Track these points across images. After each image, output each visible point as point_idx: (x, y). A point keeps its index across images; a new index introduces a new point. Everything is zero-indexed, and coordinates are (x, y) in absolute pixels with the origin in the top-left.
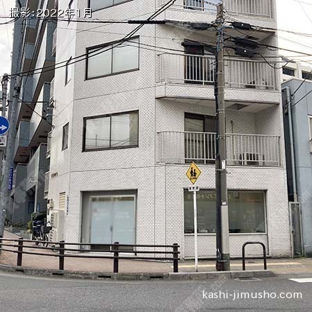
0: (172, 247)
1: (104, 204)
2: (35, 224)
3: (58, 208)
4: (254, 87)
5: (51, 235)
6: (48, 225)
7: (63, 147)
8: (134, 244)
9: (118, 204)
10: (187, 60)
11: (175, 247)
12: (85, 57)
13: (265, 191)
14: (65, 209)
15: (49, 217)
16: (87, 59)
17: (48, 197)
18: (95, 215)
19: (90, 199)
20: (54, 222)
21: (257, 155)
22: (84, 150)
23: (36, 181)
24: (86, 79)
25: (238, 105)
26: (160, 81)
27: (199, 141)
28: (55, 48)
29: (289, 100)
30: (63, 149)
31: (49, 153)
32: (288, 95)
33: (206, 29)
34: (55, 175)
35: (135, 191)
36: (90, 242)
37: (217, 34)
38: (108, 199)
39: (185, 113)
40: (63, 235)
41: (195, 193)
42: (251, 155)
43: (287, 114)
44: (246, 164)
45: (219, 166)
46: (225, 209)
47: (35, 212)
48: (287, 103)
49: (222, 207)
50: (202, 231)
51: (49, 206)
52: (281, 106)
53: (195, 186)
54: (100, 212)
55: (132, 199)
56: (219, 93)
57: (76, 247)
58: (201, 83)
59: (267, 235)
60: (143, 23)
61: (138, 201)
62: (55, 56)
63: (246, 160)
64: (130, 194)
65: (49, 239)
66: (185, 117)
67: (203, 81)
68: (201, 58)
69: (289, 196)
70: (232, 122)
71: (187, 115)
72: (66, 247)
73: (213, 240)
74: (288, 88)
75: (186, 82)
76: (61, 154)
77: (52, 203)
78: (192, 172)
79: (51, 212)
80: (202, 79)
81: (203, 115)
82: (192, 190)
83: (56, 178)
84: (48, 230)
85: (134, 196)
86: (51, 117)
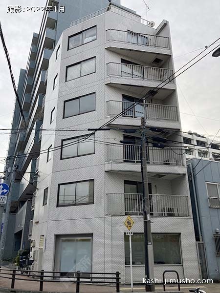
0: (115, 274)
1: (70, 243)
2: (22, 259)
3: (38, 247)
4: (169, 164)
5: (33, 267)
6: (31, 259)
7: (43, 203)
8: (90, 272)
9: (80, 244)
10: (125, 147)
11: (118, 274)
12: (60, 147)
13: (180, 234)
14: (43, 248)
15: (31, 254)
16: (62, 149)
17: (32, 238)
18: (64, 251)
19: (61, 241)
20: (35, 257)
21: (173, 209)
22: (58, 206)
23: (23, 226)
24: (61, 159)
25: (159, 175)
26: (108, 160)
27: (134, 199)
28: (41, 137)
29: (192, 172)
30: (43, 205)
31: (33, 207)
32: (191, 168)
33: (135, 132)
34: (37, 223)
35: (91, 235)
36: (60, 270)
37: (141, 135)
38: (73, 241)
39: (125, 181)
40: (41, 267)
41: (130, 236)
42: (169, 208)
43: (191, 181)
44: (166, 215)
45: (146, 218)
46: (150, 248)
47: (21, 249)
48: (191, 174)
49: (148, 246)
50: (137, 263)
51: (32, 245)
52: (187, 176)
53: (130, 231)
54: (68, 250)
55: (89, 240)
56: (144, 170)
57: (50, 274)
58: (134, 162)
59: (183, 266)
60: (96, 130)
61: (93, 242)
62: (40, 141)
63: (166, 212)
64: (88, 237)
65: (31, 269)
66: (125, 183)
67: (135, 160)
68: (134, 146)
69: (196, 237)
70: (156, 186)
71: (126, 182)
72: (45, 274)
73: (143, 269)
74: (190, 164)
75: (125, 161)
76: (42, 208)
77: (35, 242)
78: (128, 222)
79: (33, 250)
80: (134, 159)
81: (137, 182)
82: (128, 235)
83: (38, 225)
84: (31, 263)
85: (90, 238)
86: (36, 182)
